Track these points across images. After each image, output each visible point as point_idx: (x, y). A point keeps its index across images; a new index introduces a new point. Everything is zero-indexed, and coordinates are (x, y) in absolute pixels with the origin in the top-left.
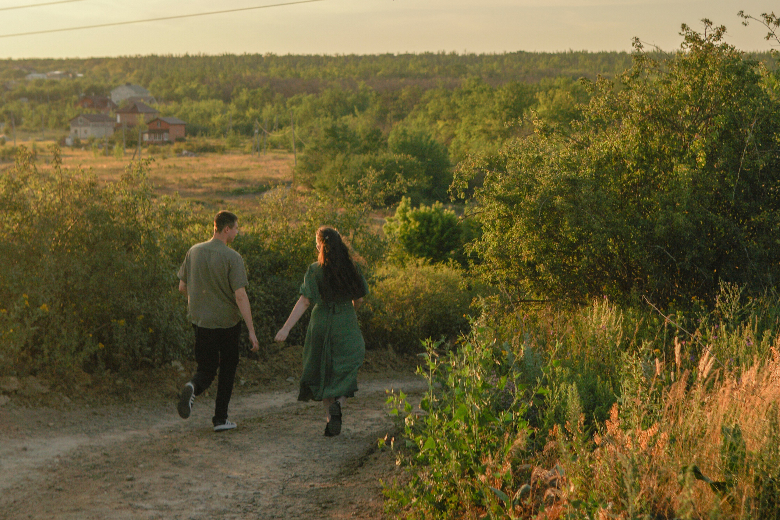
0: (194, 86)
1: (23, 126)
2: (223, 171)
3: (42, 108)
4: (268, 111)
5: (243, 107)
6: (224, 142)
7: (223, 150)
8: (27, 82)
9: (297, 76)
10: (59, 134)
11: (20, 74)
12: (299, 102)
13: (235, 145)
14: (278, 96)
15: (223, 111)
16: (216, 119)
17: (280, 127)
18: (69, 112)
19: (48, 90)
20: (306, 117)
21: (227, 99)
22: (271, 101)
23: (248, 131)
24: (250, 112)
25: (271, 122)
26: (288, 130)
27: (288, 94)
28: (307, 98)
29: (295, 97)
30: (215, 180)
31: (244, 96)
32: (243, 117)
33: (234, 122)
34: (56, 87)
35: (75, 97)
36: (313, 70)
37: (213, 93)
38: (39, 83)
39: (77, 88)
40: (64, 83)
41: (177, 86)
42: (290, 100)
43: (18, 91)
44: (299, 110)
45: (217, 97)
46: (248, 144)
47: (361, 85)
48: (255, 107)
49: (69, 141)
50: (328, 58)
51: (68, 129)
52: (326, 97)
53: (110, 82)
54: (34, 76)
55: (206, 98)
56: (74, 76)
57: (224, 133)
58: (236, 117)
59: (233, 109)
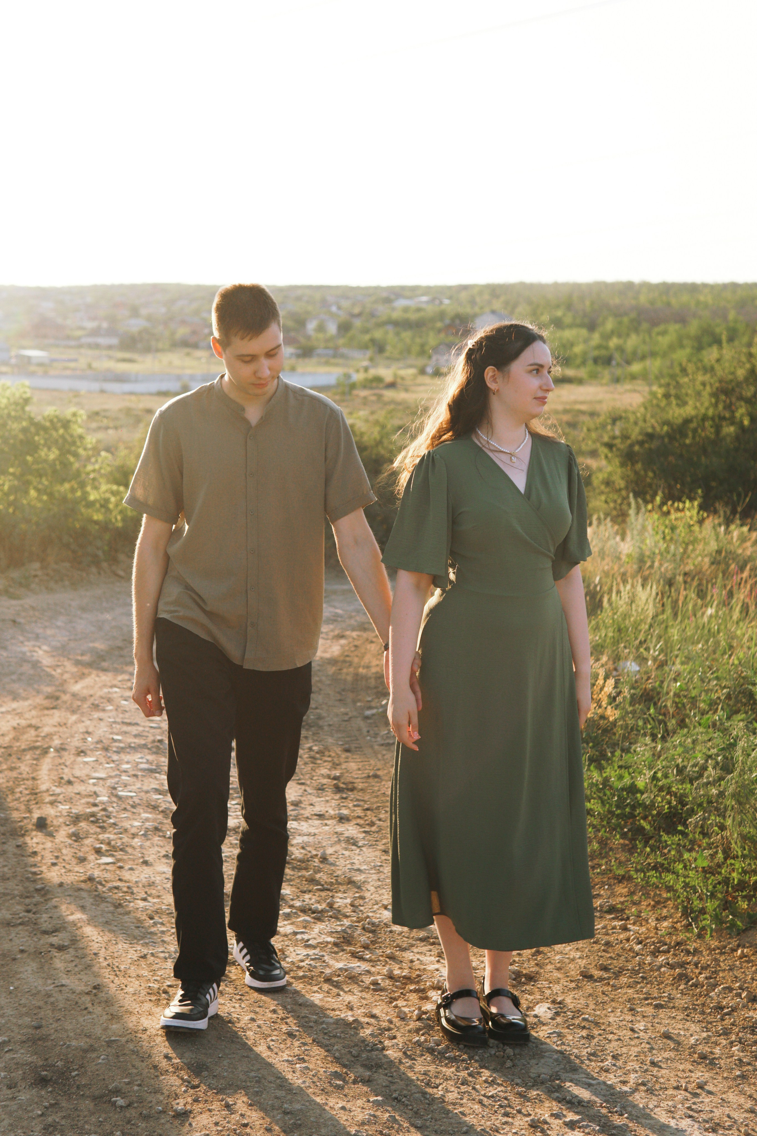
0: (559, 313)
1: (387, 354)
2: (576, 402)
3: (407, 335)
4: (632, 342)
5: (607, 337)
6: (582, 373)
7: (580, 381)
8: (393, 309)
9: (669, 304)
10: (420, 362)
11: (387, 301)
12: (664, 333)
13: (594, 376)
14: (645, 326)
15: (586, 341)
16: (578, 349)
17: (643, 358)
18: (432, 340)
19: (413, 317)
20: (672, 348)
21: (592, 327)
22: (636, 330)
23: (607, 361)
24: (614, 342)
25: (634, 353)
26: (648, 362)
27: (654, 323)
28: (673, 328)
29: (661, 328)
30: (566, 411)
31: (610, 325)
32: (607, 348)
33: (596, 353)
34: (421, 314)
35: (439, 325)
36: (685, 298)
37: (578, 321)
38: (406, 310)
39: (442, 315)
40: (431, 310)
41: (542, 314)
42: (656, 330)
43: (384, 318)
44: (664, 341)
45: (581, 326)
46: (606, 374)
47: (732, 315)
48: (619, 336)
49: (429, 370)
50: (705, 285)
51: (430, 357)
52: (693, 328)
53: (477, 309)
54: (401, 303)
55: (570, 326)
56: (441, 303)
57: (584, 363)
58: (599, 347)
59: (596, 338)
